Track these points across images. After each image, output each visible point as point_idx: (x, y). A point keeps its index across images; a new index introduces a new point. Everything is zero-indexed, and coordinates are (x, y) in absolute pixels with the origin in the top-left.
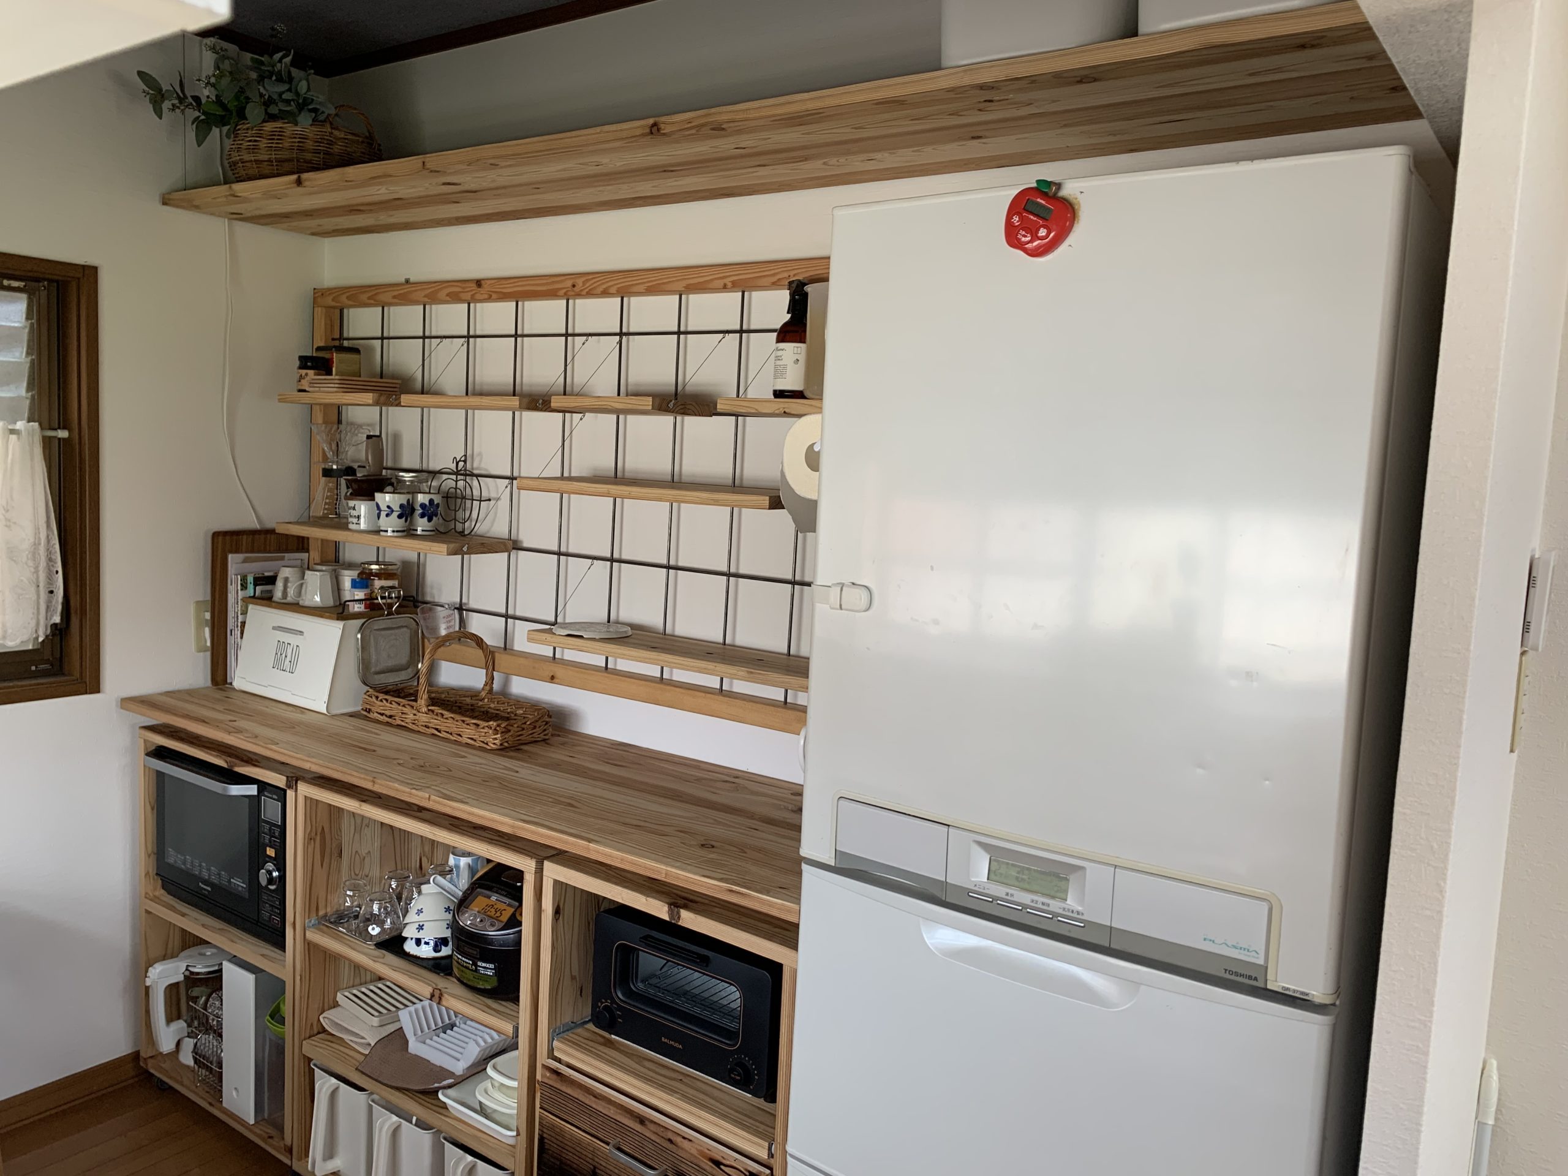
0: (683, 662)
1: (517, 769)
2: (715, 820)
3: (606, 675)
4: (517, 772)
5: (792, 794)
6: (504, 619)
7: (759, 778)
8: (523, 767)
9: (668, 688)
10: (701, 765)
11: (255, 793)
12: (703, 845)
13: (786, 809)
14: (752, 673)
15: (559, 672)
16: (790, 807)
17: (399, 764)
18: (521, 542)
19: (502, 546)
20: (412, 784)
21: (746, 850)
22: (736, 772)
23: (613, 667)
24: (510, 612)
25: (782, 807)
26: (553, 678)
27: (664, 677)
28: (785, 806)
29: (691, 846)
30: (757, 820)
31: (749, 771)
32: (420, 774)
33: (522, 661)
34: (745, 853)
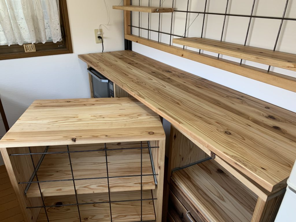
0: (228, 52)
1: (165, 86)
2: (232, 118)
3: (199, 55)
4: (165, 87)
5: (265, 107)
6: (170, 35)
7: (251, 98)
8: (168, 86)
9: (220, 62)
10: (230, 90)
11: (108, 82)
12: (226, 132)
13: (263, 115)
14: (258, 58)
15: (185, 53)
16: (265, 114)
17: (132, 81)
18: (176, 9)
19: (170, 10)
20: (132, 89)
21: (245, 138)
22: (242, 94)
23: (202, 53)
24: (172, 33)
25: (261, 114)
26: (182, 55)
27: (219, 57)
28: (262, 114)
29: (221, 131)
30: (250, 120)
31: (247, 94)
32: (137, 85)
33: (174, 49)
34: (244, 140)
